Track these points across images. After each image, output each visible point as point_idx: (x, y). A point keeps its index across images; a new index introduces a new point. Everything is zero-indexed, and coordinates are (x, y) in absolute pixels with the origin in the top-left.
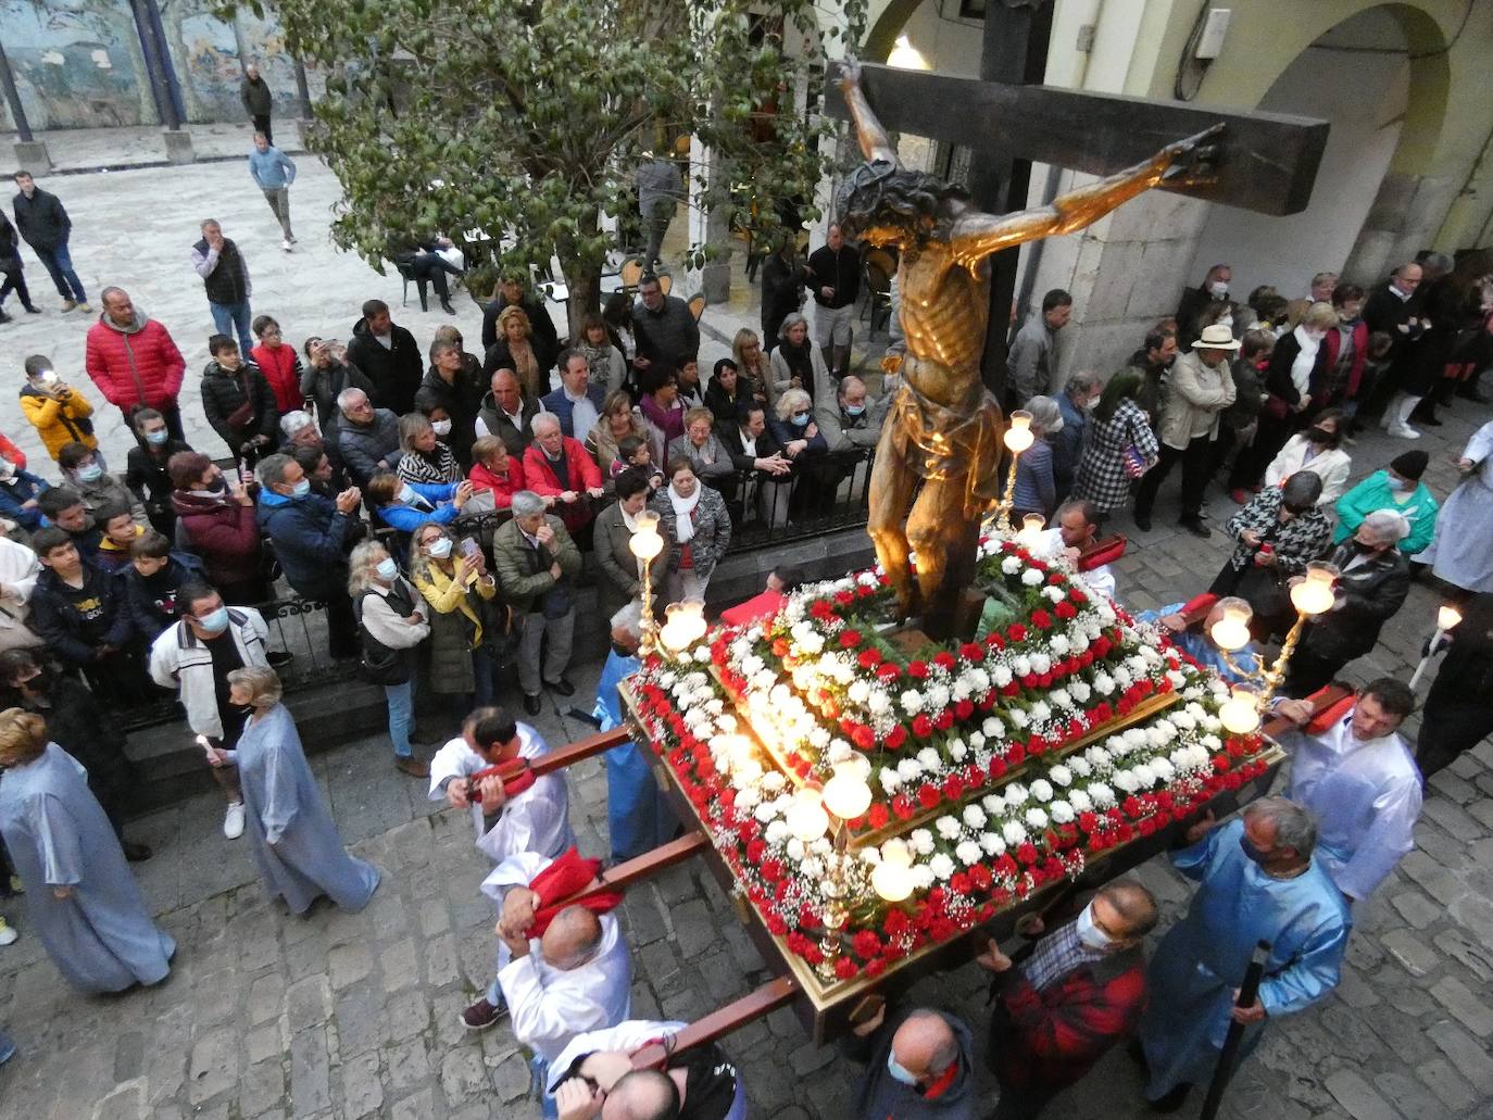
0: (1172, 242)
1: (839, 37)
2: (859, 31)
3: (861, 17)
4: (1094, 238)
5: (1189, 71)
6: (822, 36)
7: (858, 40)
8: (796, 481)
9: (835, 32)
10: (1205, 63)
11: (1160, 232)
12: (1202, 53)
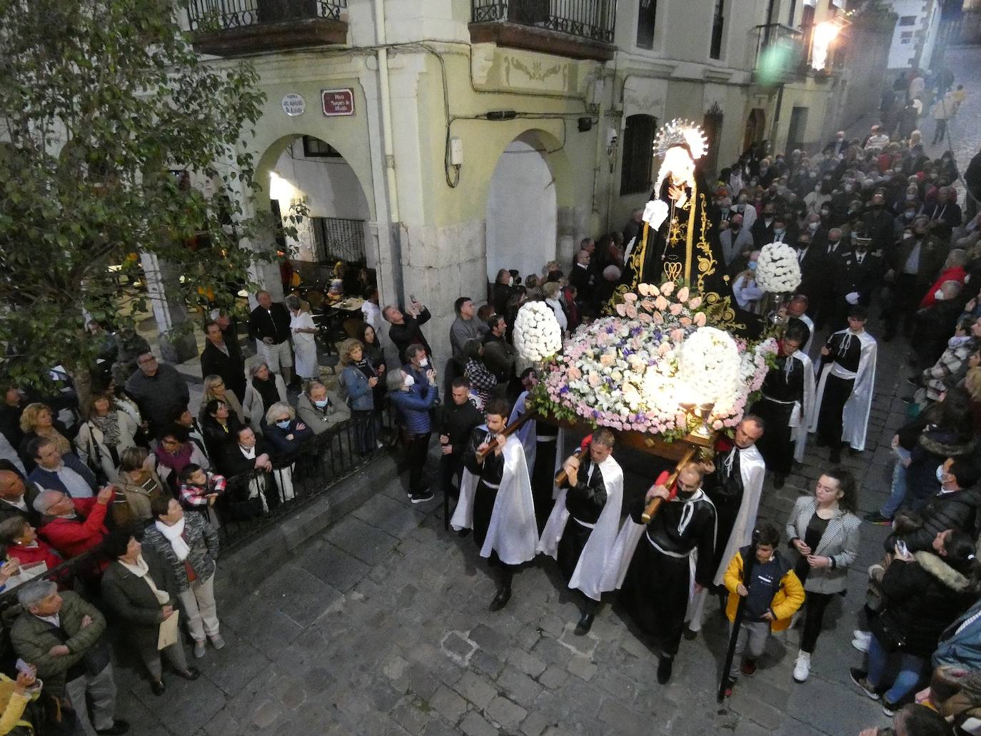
0: (473, 261)
1: (237, 178)
2: (250, 172)
3: (249, 164)
4: (431, 267)
5: (452, 172)
6: (225, 178)
7: (250, 178)
8: (293, 465)
9: (233, 175)
10: (458, 167)
11: (464, 257)
12: (455, 161)
